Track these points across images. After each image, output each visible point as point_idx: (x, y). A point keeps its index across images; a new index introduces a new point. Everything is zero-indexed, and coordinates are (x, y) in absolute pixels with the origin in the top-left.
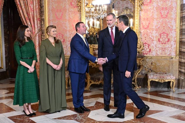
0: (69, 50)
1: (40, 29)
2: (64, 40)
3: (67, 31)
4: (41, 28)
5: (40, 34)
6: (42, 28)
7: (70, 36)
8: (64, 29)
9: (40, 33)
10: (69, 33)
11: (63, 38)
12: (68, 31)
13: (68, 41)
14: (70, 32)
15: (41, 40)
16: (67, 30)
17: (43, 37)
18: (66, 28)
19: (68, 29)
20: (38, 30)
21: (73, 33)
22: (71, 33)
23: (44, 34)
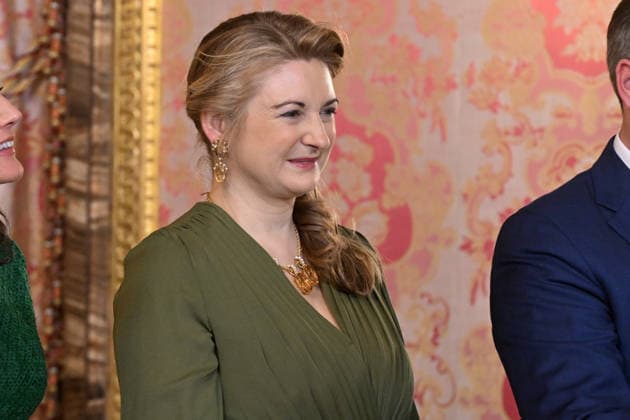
0: (467, 383)
1: (35, 55)
2: (401, 223)
3: (451, 85)
4: (64, 28)
5: (35, 133)
6: (76, 39)
7: (498, 162)
8: (413, 53)
9: (35, 110)
10: (486, 115)
11: (378, 191)
12: (457, 98)
13: (467, 247)
14: (504, 98)
15: (58, 223)
16: (458, 73)
17: (77, 169)
18: (430, 47)
19: (471, 51)
20: (14, 58)
21: (543, 118)
22: (506, 121)
23: (98, 131)
